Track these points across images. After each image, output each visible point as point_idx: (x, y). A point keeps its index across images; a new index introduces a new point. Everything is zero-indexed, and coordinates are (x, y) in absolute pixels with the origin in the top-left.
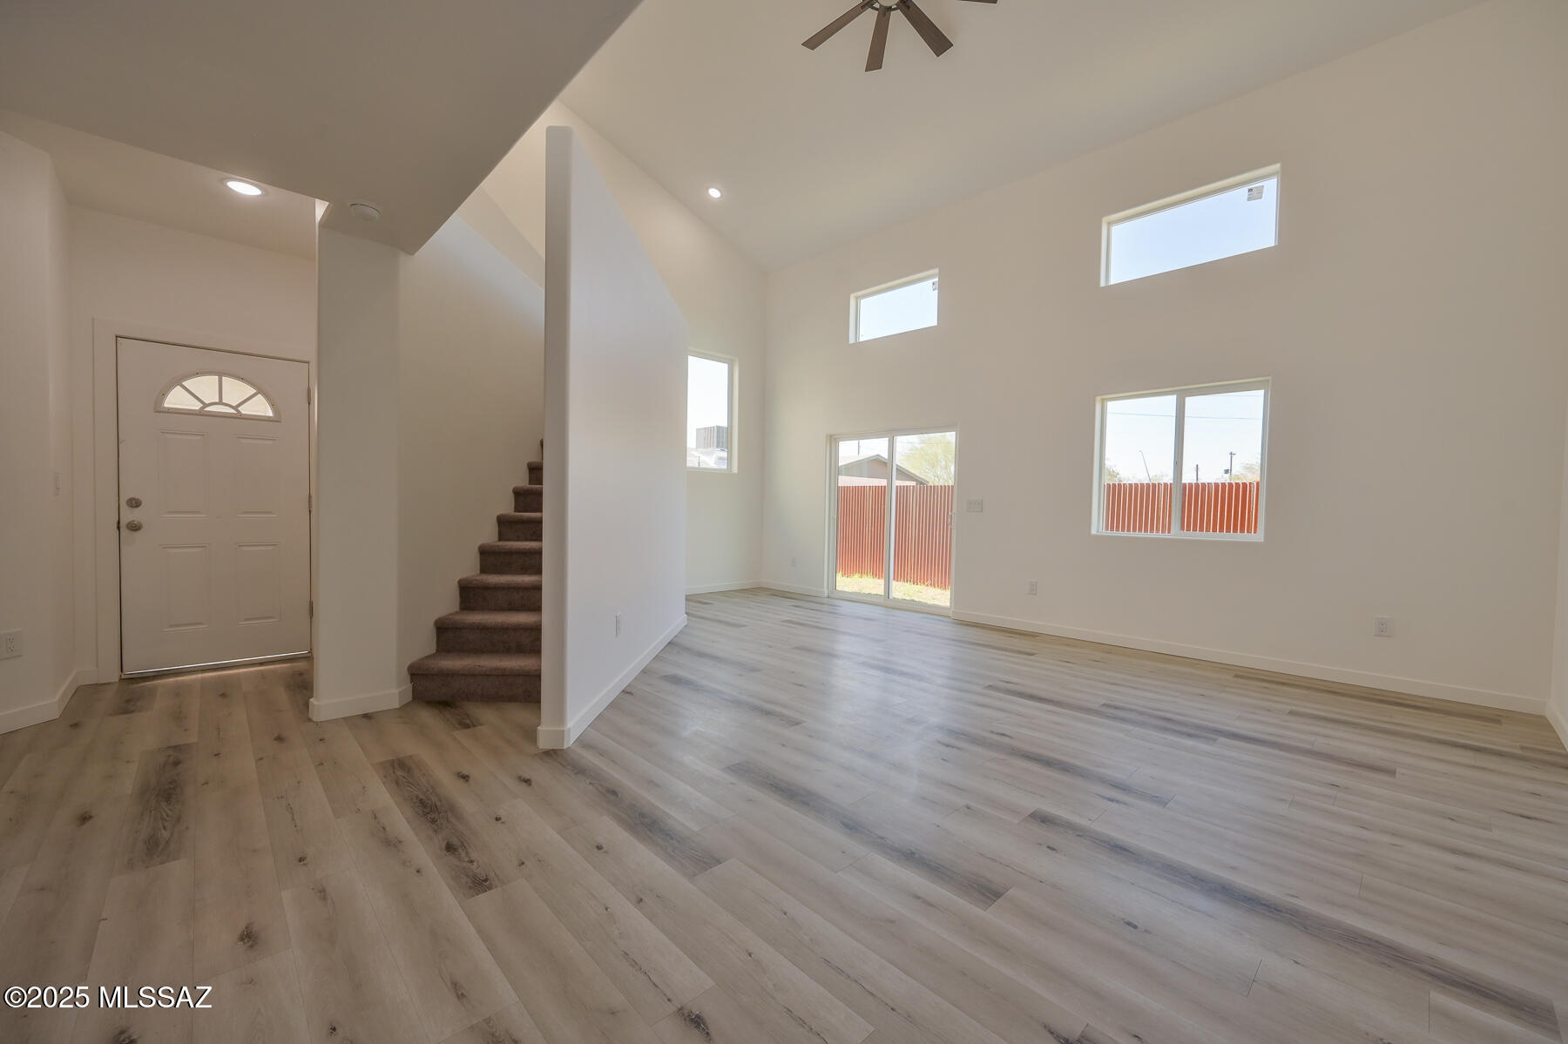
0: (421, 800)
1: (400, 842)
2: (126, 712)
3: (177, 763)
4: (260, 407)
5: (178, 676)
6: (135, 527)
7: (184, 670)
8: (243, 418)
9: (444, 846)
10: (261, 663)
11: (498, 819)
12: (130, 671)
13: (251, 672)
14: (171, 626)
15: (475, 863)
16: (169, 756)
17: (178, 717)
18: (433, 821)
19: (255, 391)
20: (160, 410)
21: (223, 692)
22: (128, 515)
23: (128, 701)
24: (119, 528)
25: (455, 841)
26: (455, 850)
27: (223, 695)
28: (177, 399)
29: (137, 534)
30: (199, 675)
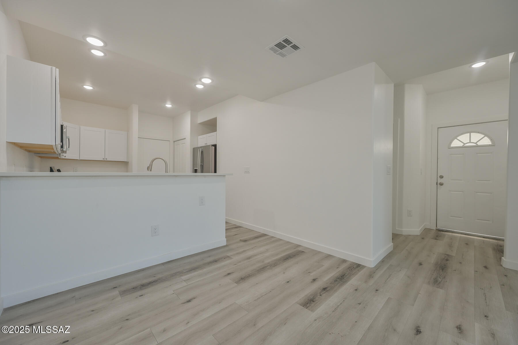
2: (436, 239)
3: (447, 260)
4: (486, 141)
5: (452, 233)
6: (441, 184)
7: (455, 232)
8: (478, 147)
10: (484, 237)
12: (439, 227)
13: (479, 239)
14: (451, 216)
16: (445, 257)
17: (450, 246)
19: (484, 136)
20: (450, 148)
21: (467, 243)
22: (440, 181)
23: (437, 236)
24: (437, 184)
27: (467, 244)
28: (456, 143)
29: (442, 186)
30: (460, 235)
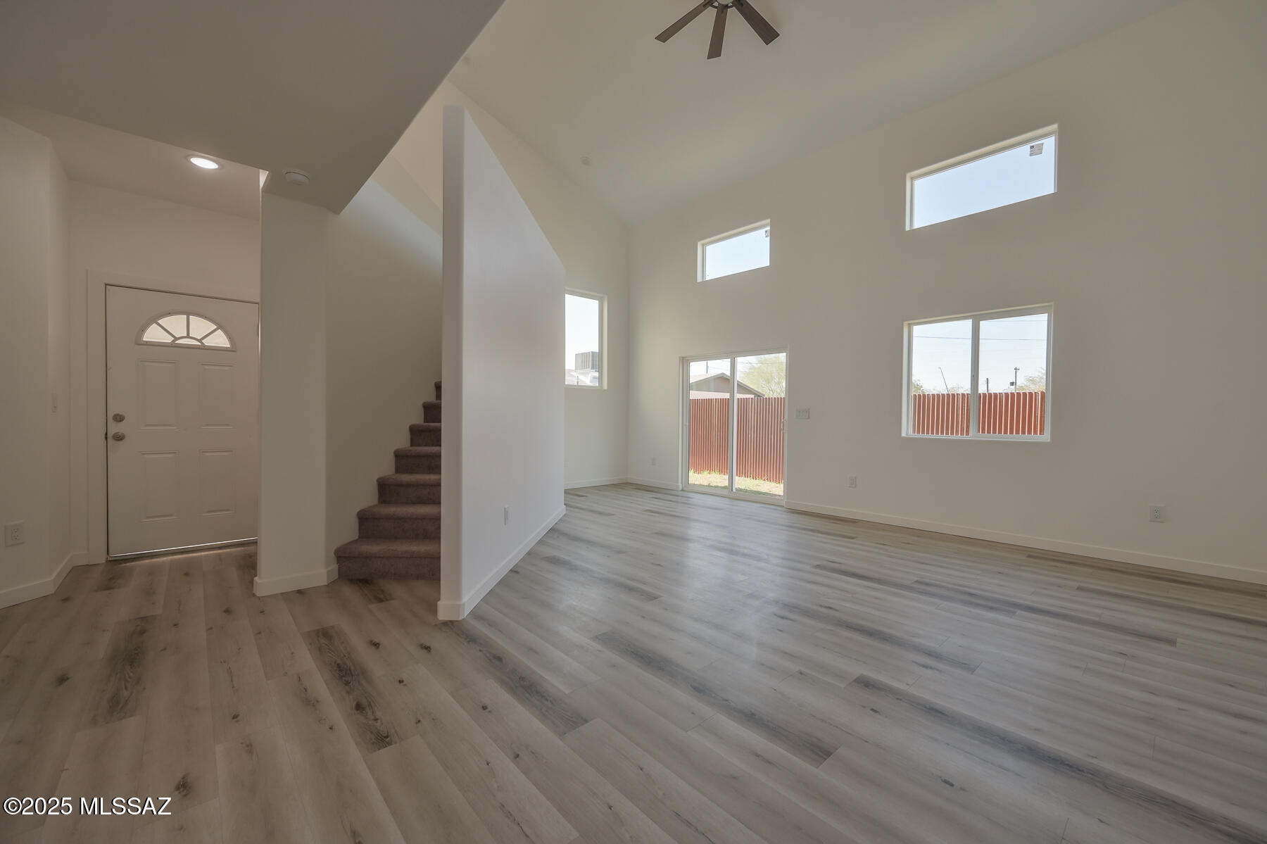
0: (338, 664)
1: (318, 701)
2: (108, 588)
3: (143, 632)
4: (220, 340)
5: (152, 558)
6: (119, 438)
7: (154, 554)
8: (205, 349)
9: (354, 705)
10: (220, 547)
11: (401, 682)
12: (115, 554)
13: (211, 554)
14: (148, 517)
15: (379, 721)
16: (137, 626)
17: (149, 592)
18: (347, 683)
19: (216, 327)
20: (139, 343)
21: (187, 571)
22: (114, 428)
23: (111, 579)
24: (106, 438)
25: (364, 702)
26: (363, 709)
27: (187, 574)
28: (154, 334)
29: (120, 443)
30: (170, 558)
